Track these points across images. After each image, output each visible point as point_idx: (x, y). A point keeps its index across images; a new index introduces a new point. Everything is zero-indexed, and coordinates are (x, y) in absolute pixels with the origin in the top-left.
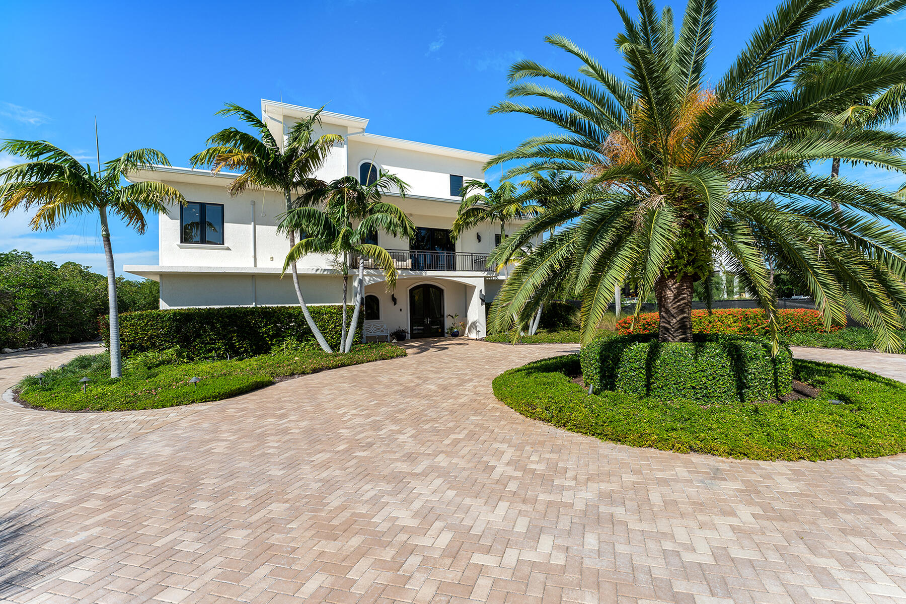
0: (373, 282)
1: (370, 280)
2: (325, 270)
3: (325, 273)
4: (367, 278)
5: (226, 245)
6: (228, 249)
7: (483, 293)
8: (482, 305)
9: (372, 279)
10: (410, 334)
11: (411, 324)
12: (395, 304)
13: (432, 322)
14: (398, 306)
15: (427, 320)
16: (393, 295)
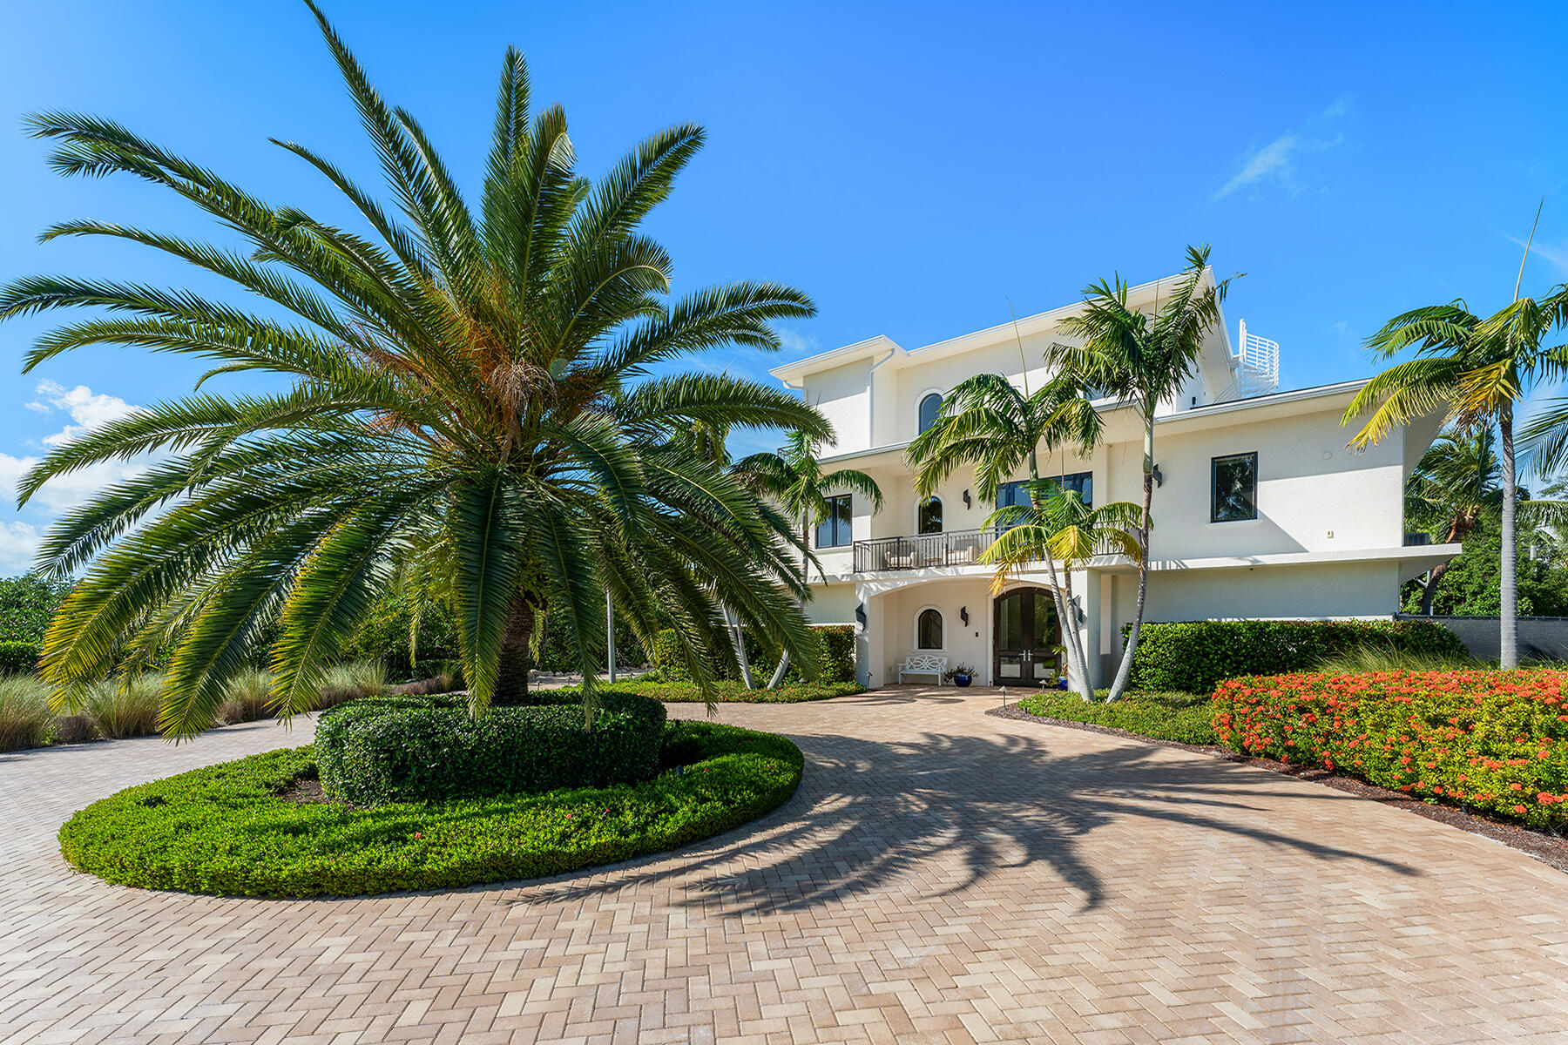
0: (883, 591)
1: (877, 588)
4: (875, 586)
9: (882, 587)
10: (990, 678)
11: (994, 659)
12: (966, 625)
13: (1035, 660)
14: (973, 627)
15: (1027, 655)
16: (963, 610)
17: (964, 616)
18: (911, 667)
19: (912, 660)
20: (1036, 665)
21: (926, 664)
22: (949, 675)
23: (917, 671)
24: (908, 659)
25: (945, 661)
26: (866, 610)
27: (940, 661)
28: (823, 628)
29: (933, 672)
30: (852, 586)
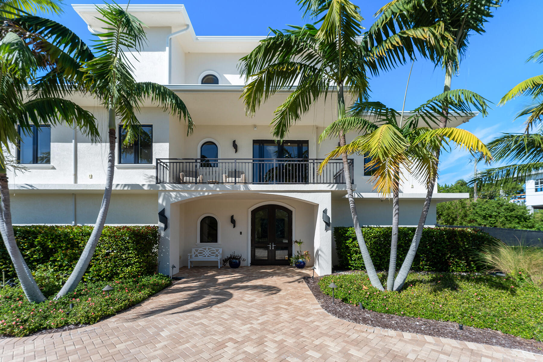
0: (180, 199)
1: (176, 196)
2: (125, 185)
3: (126, 188)
4: (173, 194)
5: (52, 164)
6: (53, 168)
7: (329, 214)
8: (326, 230)
9: (178, 195)
10: (250, 261)
11: (252, 249)
12: (234, 227)
13: (277, 248)
14: (239, 228)
15: (272, 246)
16: (232, 217)
17: (233, 221)
18: (196, 256)
19: (197, 251)
20: (276, 252)
21: (207, 253)
22: (225, 261)
23: (200, 258)
24: (194, 250)
25: (220, 251)
26: (168, 214)
27: (217, 251)
28: (128, 228)
29: (213, 258)
30: (153, 195)
